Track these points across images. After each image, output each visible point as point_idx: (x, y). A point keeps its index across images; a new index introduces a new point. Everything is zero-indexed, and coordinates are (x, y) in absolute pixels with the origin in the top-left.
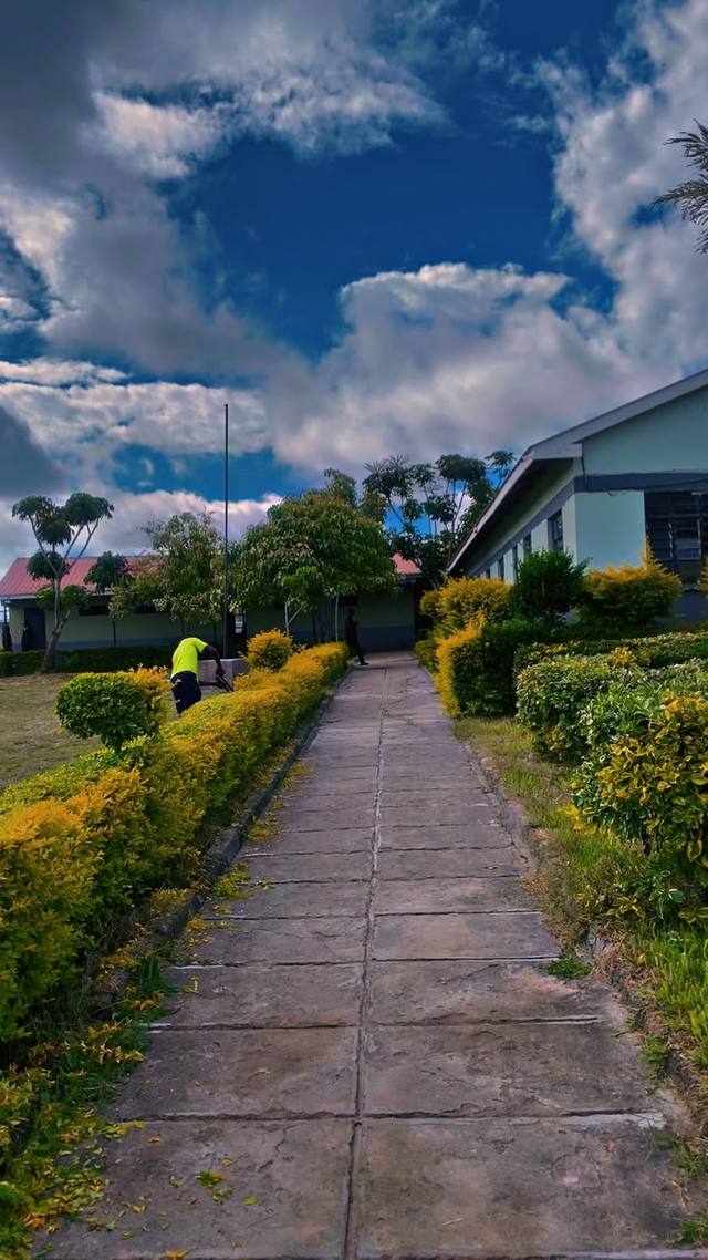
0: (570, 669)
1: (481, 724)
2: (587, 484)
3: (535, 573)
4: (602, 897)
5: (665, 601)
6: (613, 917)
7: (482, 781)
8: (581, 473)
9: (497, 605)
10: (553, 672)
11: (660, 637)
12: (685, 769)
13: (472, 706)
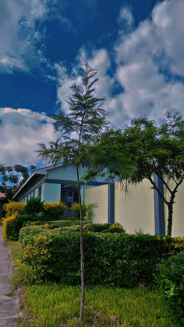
0: (32, 229)
1: (12, 242)
2: (48, 181)
3: (31, 203)
4: (21, 279)
5: (62, 212)
6: (23, 283)
7: (7, 257)
8: (47, 178)
9: (21, 210)
10: (28, 229)
11: (58, 221)
12: (39, 251)
13: (11, 237)
